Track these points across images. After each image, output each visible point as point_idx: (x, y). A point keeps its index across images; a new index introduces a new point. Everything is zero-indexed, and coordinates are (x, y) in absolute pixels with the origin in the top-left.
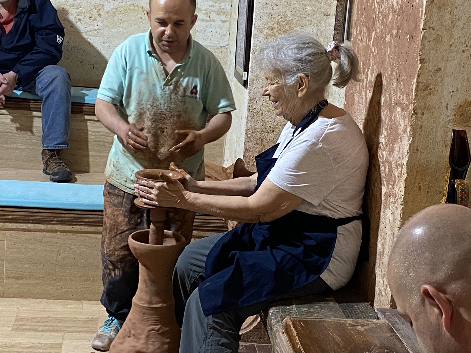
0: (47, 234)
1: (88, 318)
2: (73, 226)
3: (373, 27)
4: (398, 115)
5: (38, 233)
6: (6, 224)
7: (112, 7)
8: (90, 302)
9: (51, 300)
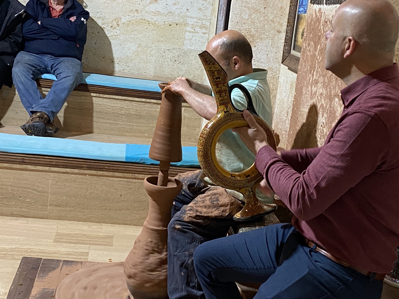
0: (80, 176)
1: (106, 236)
2: (98, 172)
3: (318, 42)
4: (336, 104)
5: (73, 175)
6: (51, 168)
7: (127, 20)
8: (107, 224)
9: (80, 222)
